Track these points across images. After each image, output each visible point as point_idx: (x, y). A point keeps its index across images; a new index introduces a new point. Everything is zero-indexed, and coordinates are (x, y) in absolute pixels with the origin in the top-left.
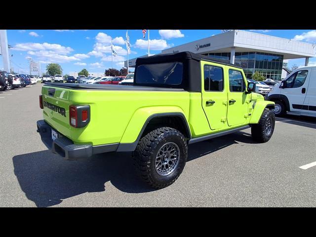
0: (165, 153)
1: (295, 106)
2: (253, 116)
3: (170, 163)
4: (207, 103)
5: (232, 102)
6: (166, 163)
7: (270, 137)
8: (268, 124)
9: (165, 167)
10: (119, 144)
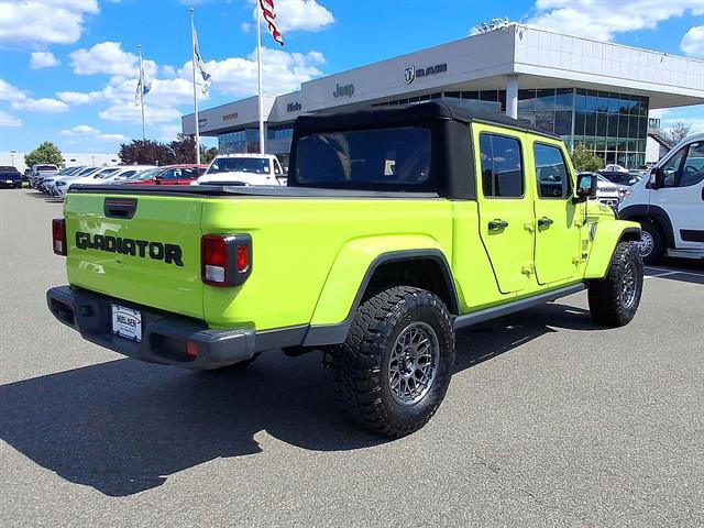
0: (406, 351)
1: (687, 235)
2: (592, 258)
3: (418, 374)
4: (491, 226)
5: (544, 224)
6: (408, 375)
7: (632, 311)
8: (627, 281)
9: (407, 385)
10: (308, 328)
